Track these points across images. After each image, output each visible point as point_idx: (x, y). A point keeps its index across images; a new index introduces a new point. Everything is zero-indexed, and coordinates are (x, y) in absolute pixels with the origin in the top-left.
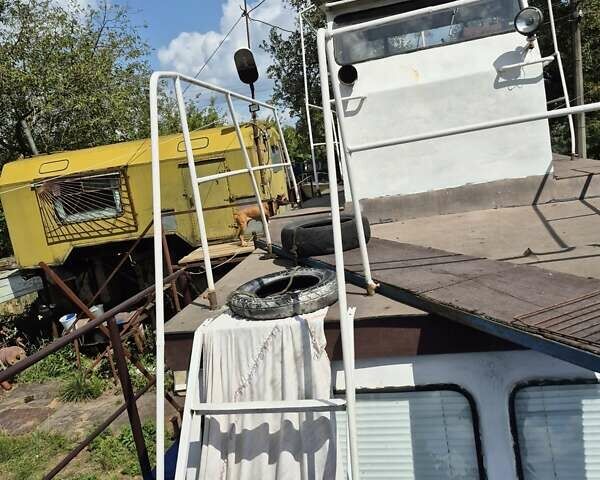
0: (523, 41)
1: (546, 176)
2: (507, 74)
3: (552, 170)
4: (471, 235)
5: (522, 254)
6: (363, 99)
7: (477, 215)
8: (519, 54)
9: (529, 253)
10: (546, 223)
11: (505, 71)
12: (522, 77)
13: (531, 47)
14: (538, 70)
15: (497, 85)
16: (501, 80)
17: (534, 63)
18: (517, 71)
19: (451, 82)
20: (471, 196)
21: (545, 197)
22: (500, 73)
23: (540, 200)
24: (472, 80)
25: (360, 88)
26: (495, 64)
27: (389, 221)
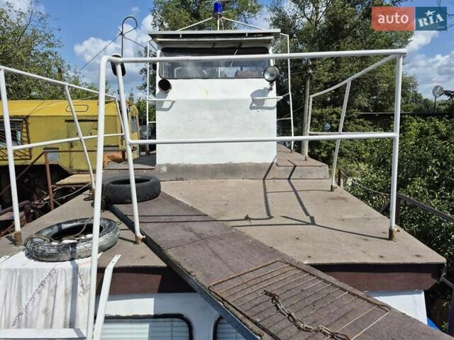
0: (267, 85)
1: (272, 164)
2: (257, 102)
3: (276, 161)
4: (223, 197)
5: (243, 217)
6: (173, 102)
7: (232, 182)
8: (264, 92)
9: (247, 218)
10: (265, 193)
11: (257, 100)
12: (265, 105)
13: (271, 89)
14: (274, 103)
15: (252, 108)
16: (254, 105)
17: (273, 98)
18: (263, 101)
19: (227, 101)
20: (231, 170)
21: (270, 175)
22: (254, 101)
23: (267, 177)
24: (238, 102)
25: (172, 95)
26: (252, 95)
27: (182, 179)
